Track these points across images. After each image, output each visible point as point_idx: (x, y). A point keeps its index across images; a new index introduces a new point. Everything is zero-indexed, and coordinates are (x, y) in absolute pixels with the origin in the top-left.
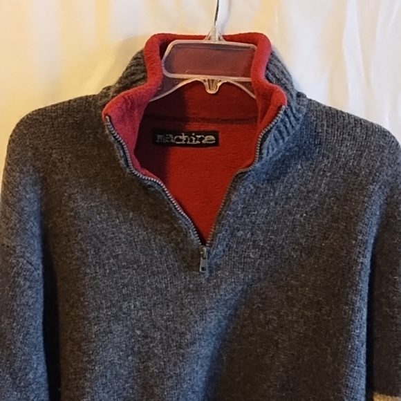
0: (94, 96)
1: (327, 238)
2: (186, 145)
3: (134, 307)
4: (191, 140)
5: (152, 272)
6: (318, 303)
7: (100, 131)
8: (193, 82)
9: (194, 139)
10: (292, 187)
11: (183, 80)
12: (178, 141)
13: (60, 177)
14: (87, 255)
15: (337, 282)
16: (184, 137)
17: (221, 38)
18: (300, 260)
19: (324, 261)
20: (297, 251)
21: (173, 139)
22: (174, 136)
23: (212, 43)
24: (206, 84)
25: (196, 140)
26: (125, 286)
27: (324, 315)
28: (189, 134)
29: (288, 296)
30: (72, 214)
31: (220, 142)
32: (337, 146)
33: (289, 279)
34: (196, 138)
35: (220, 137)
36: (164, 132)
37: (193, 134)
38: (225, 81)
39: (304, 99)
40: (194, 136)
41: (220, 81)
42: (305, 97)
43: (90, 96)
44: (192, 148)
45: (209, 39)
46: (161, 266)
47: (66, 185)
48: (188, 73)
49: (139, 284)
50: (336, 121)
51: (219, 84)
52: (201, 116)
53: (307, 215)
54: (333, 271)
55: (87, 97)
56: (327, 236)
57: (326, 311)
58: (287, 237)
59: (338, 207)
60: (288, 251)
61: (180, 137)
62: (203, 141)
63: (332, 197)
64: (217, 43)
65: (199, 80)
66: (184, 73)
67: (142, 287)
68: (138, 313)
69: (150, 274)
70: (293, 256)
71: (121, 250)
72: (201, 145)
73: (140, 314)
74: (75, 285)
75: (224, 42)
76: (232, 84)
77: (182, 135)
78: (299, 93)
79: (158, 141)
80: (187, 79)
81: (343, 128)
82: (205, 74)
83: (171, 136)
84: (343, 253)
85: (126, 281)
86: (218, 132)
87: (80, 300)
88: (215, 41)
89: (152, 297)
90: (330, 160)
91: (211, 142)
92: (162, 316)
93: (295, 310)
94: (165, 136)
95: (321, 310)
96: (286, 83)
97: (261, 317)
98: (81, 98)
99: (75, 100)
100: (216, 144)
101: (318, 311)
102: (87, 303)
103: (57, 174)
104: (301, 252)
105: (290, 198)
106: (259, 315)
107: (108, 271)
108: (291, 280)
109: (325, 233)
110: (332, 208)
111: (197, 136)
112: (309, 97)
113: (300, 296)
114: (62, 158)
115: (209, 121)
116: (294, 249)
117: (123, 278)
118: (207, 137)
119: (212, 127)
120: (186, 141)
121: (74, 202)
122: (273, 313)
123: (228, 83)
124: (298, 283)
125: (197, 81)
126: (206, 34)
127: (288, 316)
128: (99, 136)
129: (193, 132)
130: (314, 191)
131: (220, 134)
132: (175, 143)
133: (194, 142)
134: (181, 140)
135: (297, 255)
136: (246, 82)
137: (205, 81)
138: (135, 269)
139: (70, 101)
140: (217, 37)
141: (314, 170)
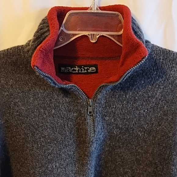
0: (22, 45)
1: (160, 125)
2: (78, 73)
3: (55, 166)
4: (82, 70)
5: (66, 145)
6: (155, 164)
7: (29, 66)
8: (82, 36)
9: (83, 69)
10: (137, 93)
11: (76, 35)
12: (74, 71)
13: (7, 93)
14: (28, 137)
15: (167, 152)
16: (77, 69)
17: (98, 8)
18: (143, 138)
19: (158, 139)
20: (142, 132)
21: (71, 70)
22: (71, 68)
23: (93, 12)
24: (90, 37)
25: (84, 70)
26: (49, 154)
27: (159, 171)
28: (80, 67)
29: (137, 158)
30: (18, 114)
31: (99, 71)
32: (168, 71)
33: (137, 148)
34: (84, 69)
35: (99, 68)
36: (65, 66)
37: (83, 67)
38: (102, 35)
39: (150, 44)
40: (83, 68)
41: (98, 35)
42: (150, 43)
43: (20, 46)
44: (82, 75)
45: (91, 10)
46: (70, 141)
47: (11, 98)
48: (79, 31)
49: (58, 152)
50: (169, 56)
51: (98, 37)
52: (87, 56)
53: (148, 110)
54: (164, 145)
55: (18, 47)
56: (160, 124)
57: (160, 169)
58: (136, 123)
59: (167, 107)
60: (136, 132)
61: (75, 69)
62: (89, 71)
63: (163, 100)
64: (95, 12)
65: (85, 34)
66: (76, 30)
67: (59, 154)
68: (58, 170)
69: (64, 146)
70: (139, 135)
71: (47, 132)
72: (88, 73)
73: (59, 170)
74: (22, 154)
75: (100, 11)
76: (105, 37)
77: (76, 67)
78: (146, 40)
79: (62, 71)
80: (78, 34)
81: (173, 60)
82: (89, 31)
83: (69, 68)
84: (171, 135)
85: (50, 151)
86: (97, 65)
87: (25, 162)
88: (94, 10)
89: (66, 160)
90: (164, 79)
91: (94, 71)
92: (72, 171)
93: (142, 167)
94: (66, 68)
95: (157, 168)
96: (140, 34)
97: (121, 170)
98: (14, 47)
99: (11, 49)
100: (97, 72)
101: (155, 168)
102: (29, 164)
103: (5, 92)
104: (144, 133)
105: (137, 100)
106: (120, 169)
107: (40, 145)
108: (139, 149)
109: (159, 122)
110: (164, 107)
111: (85, 68)
112: (152, 43)
113: (144, 159)
114: (7, 82)
115: (92, 58)
116: (140, 131)
117: (48, 149)
118: (91, 68)
119: (94, 62)
120: (79, 71)
121: (18, 107)
122: (128, 168)
123: (103, 36)
124: (142, 151)
125: (84, 35)
126: (89, 6)
127: (137, 170)
128: (28, 69)
129: (82, 66)
130: (152, 97)
131: (98, 66)
132: (72, 72)
133: (83, 71)
134: (76, 71)
135: (142, 135)
136: (114, 35)
137: (89, 35)
138: (55, 144)
139: (8, 50)
140: (96, 8)
141: (153, 84)
